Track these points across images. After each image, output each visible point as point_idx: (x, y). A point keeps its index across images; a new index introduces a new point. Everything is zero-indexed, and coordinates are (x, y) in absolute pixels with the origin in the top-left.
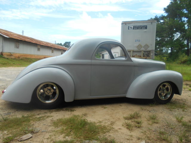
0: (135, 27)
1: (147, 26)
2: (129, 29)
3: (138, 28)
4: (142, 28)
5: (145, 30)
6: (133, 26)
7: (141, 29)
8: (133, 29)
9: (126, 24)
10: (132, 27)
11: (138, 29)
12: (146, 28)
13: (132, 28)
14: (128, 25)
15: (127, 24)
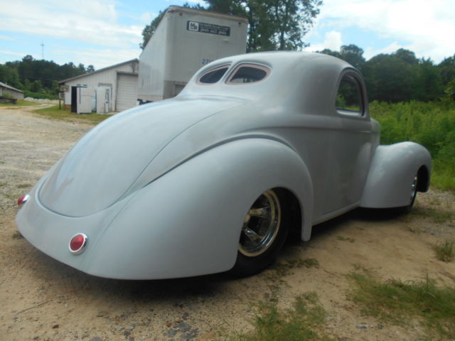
0: (204, 27)
1: (229, 28)
2: (188, 29)
3: (210, 30)
4: (220, 32)
5: (226, 38)
6: (200, 24)
7: (217, 34)
8: (199, 31)
9: (181, 14)
10: (197, 25)
11: (209, 32)
12: (228, 33)
13: (195, 28)
14: (186, 18)
15: (184, 15)
